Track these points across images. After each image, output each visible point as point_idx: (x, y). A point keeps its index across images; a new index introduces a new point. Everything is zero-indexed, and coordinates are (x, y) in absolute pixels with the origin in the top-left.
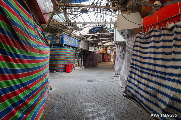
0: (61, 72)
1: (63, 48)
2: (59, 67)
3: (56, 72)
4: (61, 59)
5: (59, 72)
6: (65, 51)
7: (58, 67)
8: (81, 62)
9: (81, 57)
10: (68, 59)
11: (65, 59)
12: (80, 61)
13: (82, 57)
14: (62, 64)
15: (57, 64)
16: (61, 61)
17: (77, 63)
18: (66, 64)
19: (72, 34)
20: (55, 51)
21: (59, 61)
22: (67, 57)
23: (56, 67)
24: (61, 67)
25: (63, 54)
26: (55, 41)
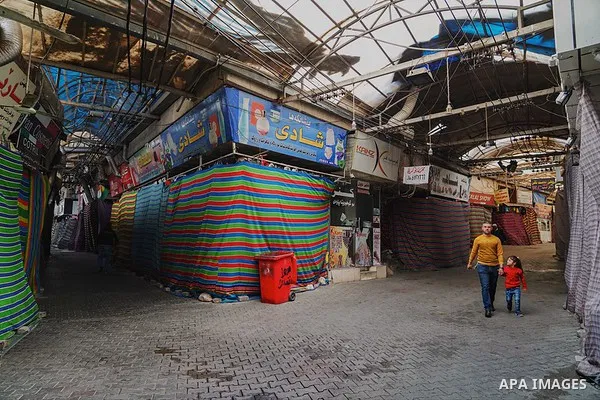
0: (236, 299)
1: (237, 169)
2: (221, 270)
3: (206, 297)
4: (231, 226)
5: (223, 297)
6: (248, 184)
7: (215, 273)
8: (370, 242)
9: (370, 220)
10: (276, 228)
11: (252, 227)
12: (360, 242)
13: (377, 220)
14: (235, 253)
15: (212, 254)
16: (227, 240)
17: (344, 250)
18: (258, 254)
19: (287, 90)
20: (205, 187)
21: (217, 241)
22: (264, 214)
23: (206, 273)
24: (232, 270)
25: (240, 197)
26: (206, 137)
